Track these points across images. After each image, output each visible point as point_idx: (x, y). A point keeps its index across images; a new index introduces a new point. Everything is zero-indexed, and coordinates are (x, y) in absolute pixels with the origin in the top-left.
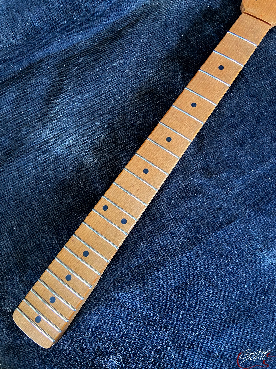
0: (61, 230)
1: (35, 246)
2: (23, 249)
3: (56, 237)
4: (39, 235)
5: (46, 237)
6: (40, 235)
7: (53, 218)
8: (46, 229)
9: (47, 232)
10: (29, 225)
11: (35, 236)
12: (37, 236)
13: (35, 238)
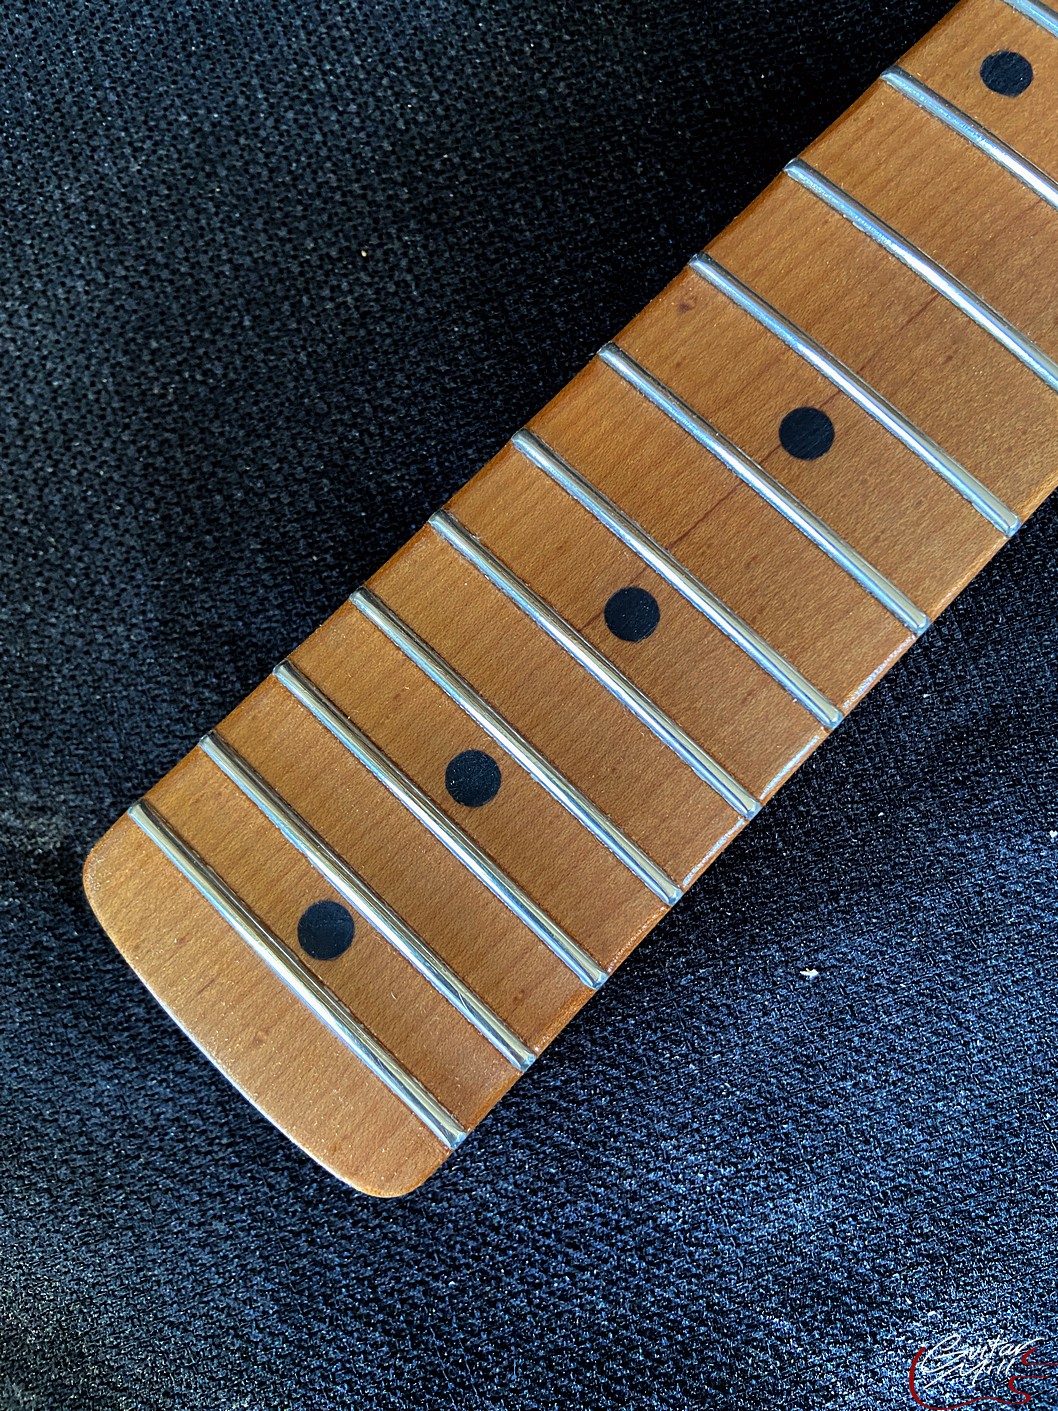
0: (529, 277)
1: (301, 368)
2: (204, 383)
3: (487, 329)
4: (345, 286)
5: (402, 310)
6: (351, 292)
7: (468, 173)
8: (405, 254)
9: (409, 278)
10: (268, 204)
11: (307, 291)
12: (326, 292)
13: (312, 307)
